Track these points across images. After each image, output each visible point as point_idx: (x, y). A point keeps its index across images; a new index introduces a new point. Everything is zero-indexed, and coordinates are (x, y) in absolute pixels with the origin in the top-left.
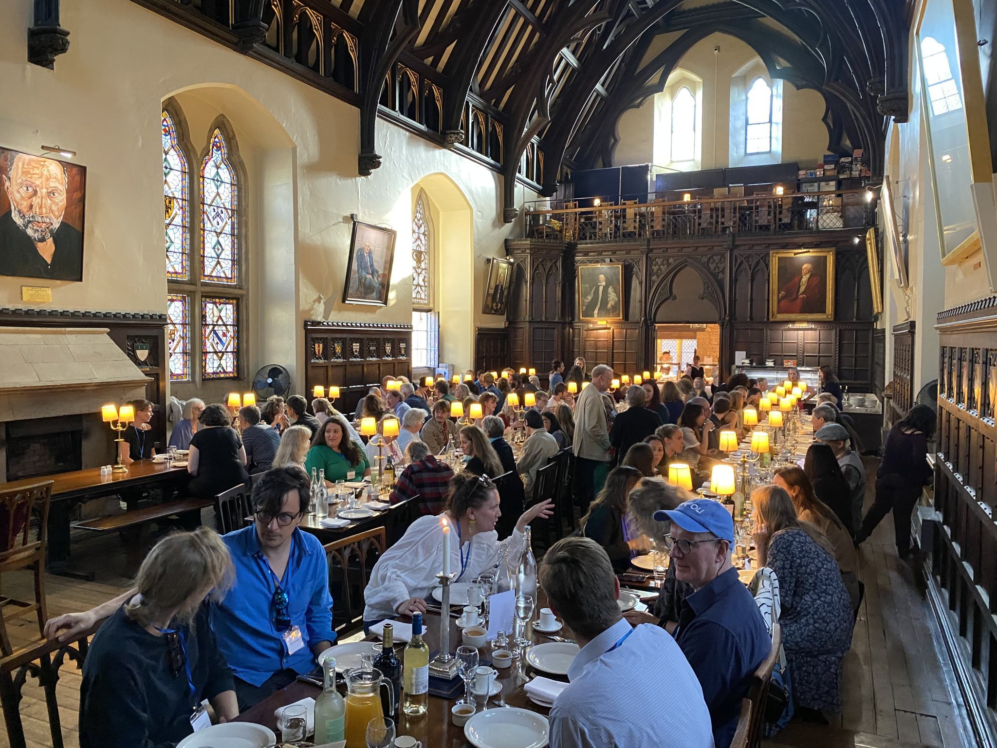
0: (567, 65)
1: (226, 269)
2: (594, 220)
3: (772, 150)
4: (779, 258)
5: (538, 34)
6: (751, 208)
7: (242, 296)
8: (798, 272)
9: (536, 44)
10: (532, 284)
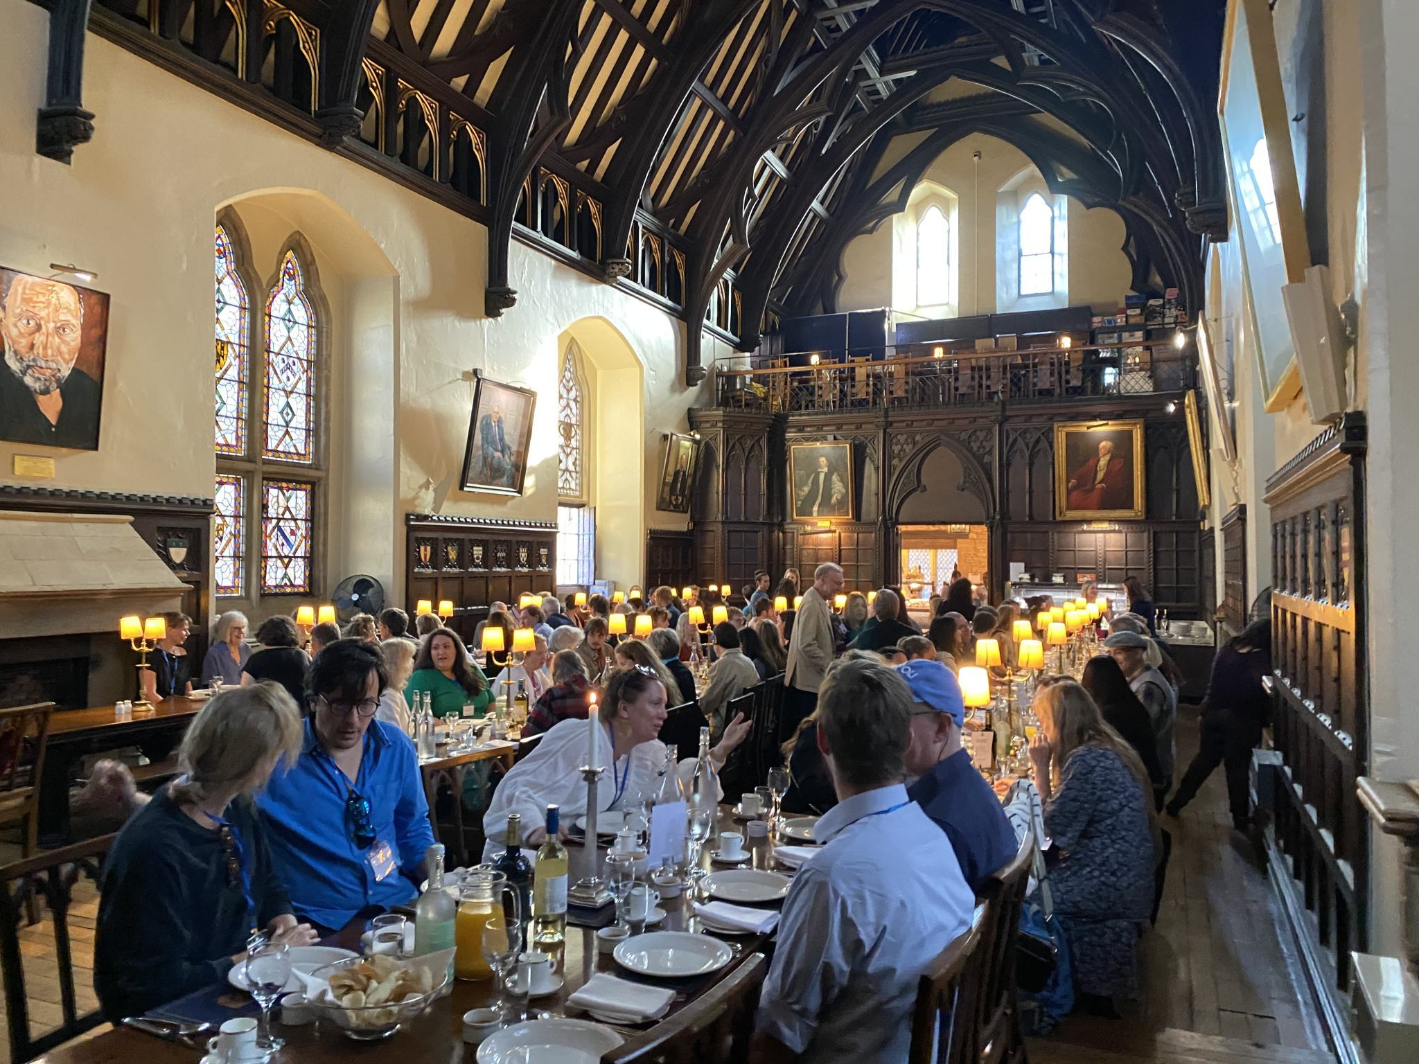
0: (773, 174)
1: (298, 441)
2: (812, 383)
3: (1056, 290)
4: (1067, 434)
5: (732, 133)
6: (1026, 367)
7: (319, 479)
8: (1094, 452)
9: (729, 145)
10: (726, 470)
